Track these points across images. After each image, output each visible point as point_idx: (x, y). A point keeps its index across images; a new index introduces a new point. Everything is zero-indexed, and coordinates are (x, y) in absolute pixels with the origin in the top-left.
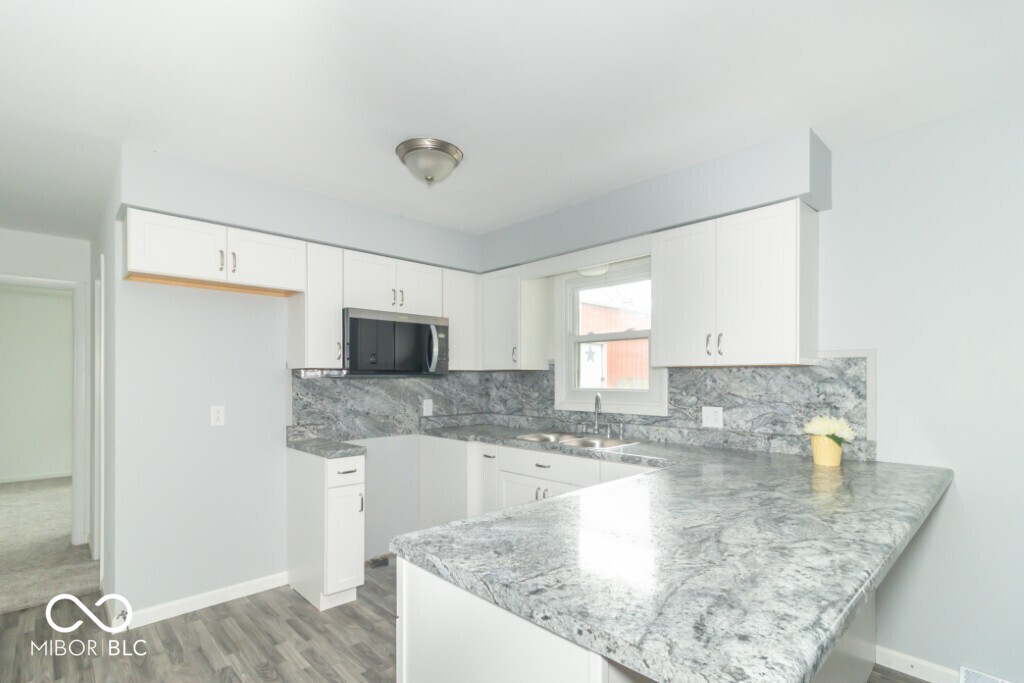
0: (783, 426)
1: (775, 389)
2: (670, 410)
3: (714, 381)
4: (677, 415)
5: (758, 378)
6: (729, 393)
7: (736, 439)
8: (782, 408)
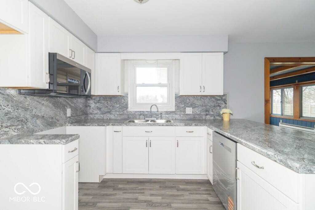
0: (208, 112)
1: (206, 102)
2: (175, 109)
3: (190, 100)
4: (177, 110)
5: (202, 99)
6: (194, 104)
7: (197, 116)
8: (208, 107)
